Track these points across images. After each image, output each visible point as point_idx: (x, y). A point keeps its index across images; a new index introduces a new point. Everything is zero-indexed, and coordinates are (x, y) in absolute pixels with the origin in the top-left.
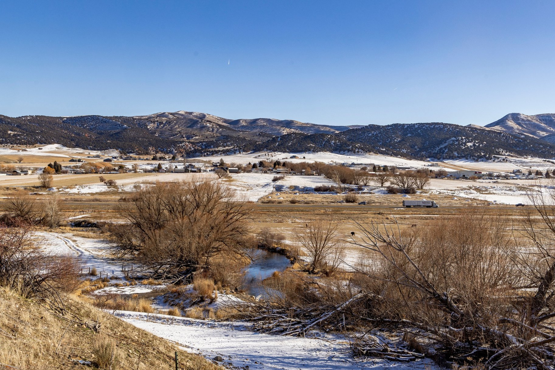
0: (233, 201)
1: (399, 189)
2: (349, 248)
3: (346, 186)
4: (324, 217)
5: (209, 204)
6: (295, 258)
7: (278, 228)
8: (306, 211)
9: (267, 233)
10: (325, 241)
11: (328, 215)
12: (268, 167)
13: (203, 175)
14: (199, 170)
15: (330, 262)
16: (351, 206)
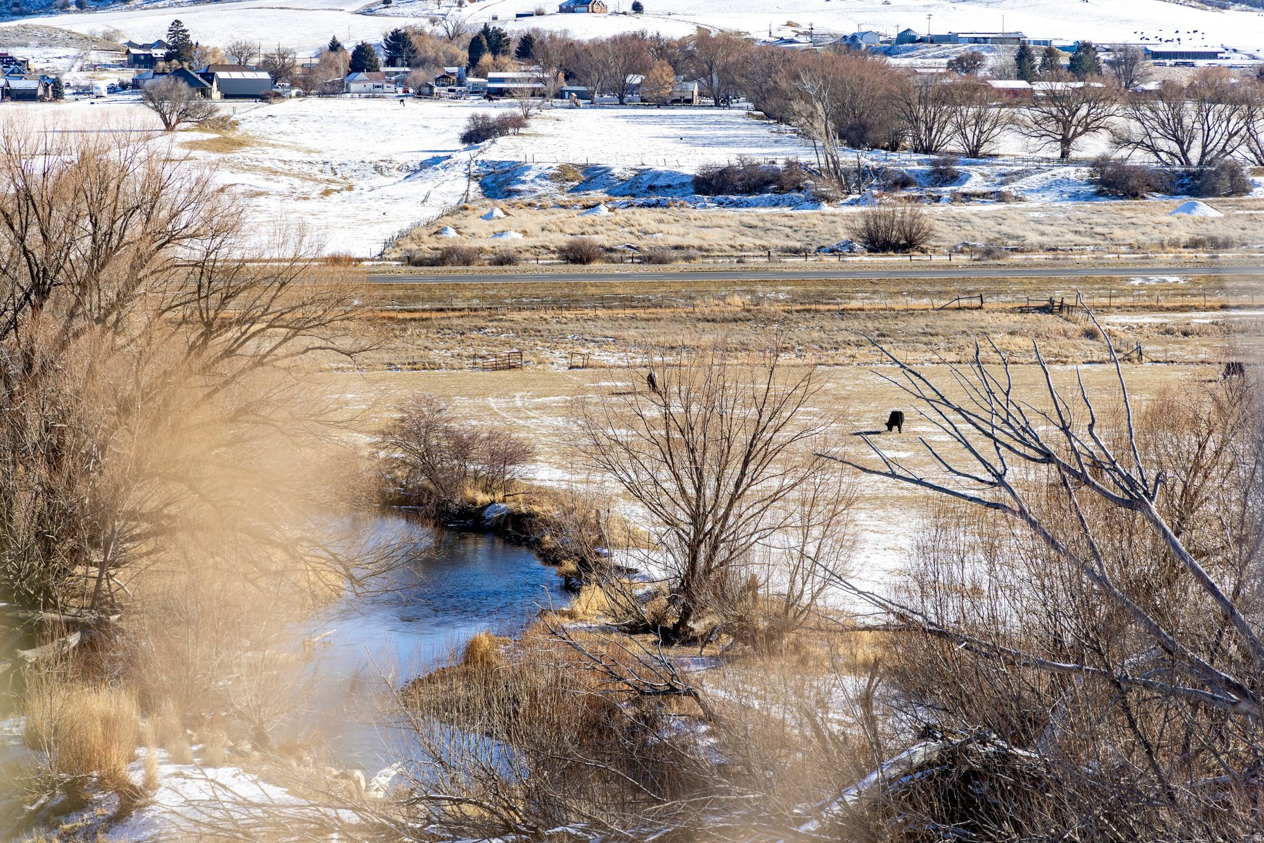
0: (237, 255)
1: (1157, 174)
2: (879, 501)
3: (869, 159)
4: (746, 333)
5: (103, 275)
6: (583, 563)
7: (492, 402)
8: (646, 303)
9: (430, 427)
10: (746, 464)
11: (769, 320)
12: (436, 63)
13: (73, 111)
14: (54, 89)
15: (775, 578)
16: (893, 273)
